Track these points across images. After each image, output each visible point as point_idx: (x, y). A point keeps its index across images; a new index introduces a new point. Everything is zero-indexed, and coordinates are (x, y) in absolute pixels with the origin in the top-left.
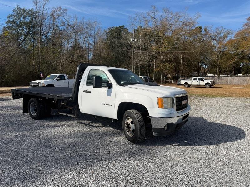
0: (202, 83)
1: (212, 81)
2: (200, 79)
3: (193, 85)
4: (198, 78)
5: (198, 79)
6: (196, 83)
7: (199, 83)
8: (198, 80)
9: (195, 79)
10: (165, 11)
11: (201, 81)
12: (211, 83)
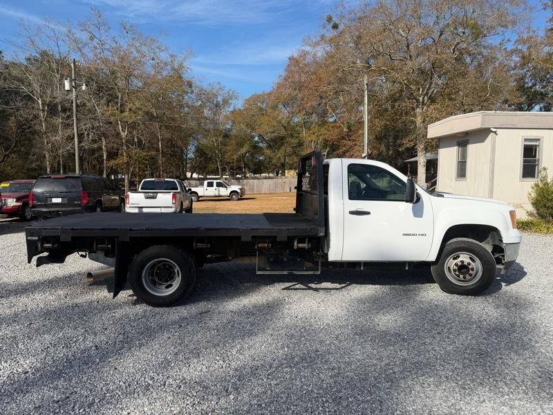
0: (224, 192)
1: (241, 187)
2: (219, 185)
3: (207, 196)
4: (215, 182)
5: (215, 184)
6: (212, 191)
7: (219, 191)
8: (217, 186)
9: (210, 185)
10: (125, 28)
11: (221, 188)
12: (239, 191)
